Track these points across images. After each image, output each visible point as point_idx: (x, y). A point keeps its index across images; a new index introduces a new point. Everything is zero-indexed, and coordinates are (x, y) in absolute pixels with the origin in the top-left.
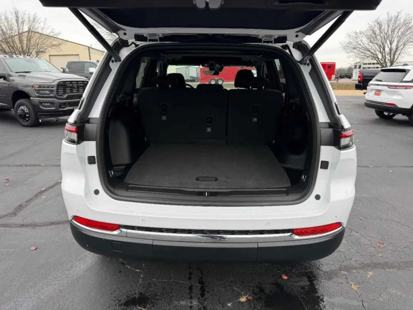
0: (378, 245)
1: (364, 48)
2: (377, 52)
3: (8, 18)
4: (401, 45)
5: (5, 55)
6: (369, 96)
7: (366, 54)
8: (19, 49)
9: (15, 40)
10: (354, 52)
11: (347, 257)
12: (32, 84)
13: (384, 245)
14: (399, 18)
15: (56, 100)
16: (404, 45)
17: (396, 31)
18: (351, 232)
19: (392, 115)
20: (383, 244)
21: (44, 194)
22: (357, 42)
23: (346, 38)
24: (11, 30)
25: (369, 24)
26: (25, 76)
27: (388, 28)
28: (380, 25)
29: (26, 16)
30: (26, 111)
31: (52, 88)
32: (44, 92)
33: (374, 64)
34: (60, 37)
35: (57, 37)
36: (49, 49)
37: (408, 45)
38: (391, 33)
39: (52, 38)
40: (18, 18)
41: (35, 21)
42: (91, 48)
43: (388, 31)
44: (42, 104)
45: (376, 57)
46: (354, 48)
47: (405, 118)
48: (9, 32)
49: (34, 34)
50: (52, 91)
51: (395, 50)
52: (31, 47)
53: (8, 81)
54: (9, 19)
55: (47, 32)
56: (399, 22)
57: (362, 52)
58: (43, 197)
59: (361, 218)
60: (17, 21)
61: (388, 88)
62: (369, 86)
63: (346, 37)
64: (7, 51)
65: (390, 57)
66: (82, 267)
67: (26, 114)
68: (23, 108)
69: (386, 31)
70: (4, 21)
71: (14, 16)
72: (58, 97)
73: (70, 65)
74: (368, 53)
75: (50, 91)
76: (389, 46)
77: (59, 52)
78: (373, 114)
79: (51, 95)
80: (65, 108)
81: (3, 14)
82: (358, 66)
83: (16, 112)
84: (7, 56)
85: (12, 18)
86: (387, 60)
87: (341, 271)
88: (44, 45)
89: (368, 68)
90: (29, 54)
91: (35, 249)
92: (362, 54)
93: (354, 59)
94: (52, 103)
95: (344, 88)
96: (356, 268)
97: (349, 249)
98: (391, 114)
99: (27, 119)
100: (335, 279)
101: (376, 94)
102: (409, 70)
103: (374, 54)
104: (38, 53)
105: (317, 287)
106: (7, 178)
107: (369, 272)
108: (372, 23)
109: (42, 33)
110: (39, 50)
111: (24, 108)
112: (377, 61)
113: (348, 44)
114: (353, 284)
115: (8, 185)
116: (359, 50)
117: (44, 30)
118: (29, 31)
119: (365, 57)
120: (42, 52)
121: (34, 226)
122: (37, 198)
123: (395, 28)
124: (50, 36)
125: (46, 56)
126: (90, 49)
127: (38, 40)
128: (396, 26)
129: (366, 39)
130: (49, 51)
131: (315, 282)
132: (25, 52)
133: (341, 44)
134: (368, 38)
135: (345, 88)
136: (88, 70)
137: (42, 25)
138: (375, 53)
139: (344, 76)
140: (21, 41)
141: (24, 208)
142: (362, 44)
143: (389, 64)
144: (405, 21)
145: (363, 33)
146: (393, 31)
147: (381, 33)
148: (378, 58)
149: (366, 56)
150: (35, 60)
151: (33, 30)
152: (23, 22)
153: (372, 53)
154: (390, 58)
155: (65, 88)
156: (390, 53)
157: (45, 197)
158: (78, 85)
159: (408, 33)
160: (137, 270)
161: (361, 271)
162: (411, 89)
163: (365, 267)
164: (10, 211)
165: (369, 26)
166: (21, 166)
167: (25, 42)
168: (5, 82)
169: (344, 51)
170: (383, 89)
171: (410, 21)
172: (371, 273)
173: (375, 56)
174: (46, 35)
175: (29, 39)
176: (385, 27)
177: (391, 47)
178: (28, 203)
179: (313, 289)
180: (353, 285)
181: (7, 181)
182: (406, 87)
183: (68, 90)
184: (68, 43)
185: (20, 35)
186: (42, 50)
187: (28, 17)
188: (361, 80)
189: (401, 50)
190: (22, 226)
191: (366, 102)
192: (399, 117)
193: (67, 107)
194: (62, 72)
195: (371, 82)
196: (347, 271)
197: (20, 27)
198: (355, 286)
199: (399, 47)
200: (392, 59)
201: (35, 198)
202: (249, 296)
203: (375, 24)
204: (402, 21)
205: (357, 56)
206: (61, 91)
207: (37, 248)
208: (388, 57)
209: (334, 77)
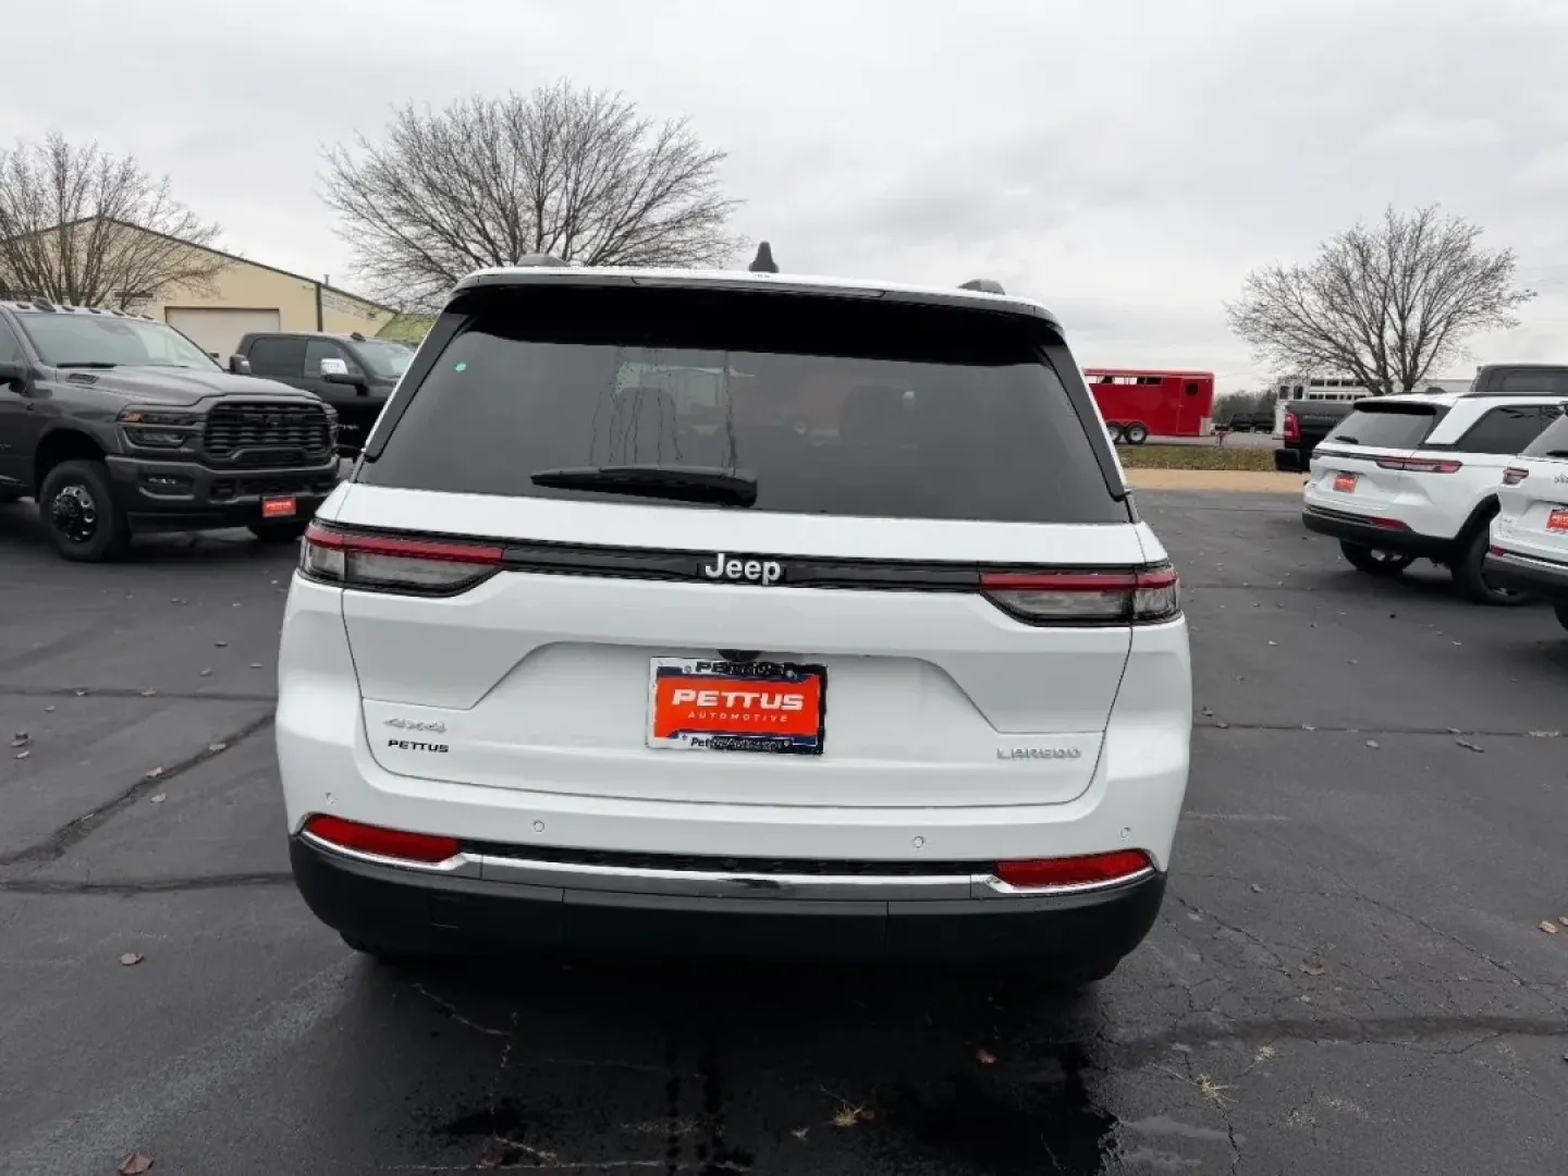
0: (1304, 968)
1: (1309, 327)
2: (1357, 345)
3: (26, 169)
4: (1438, 323)
5: (24, 304)
6: (1320, 493)
7: (1317, 347)
8: (55, 280)
9: (43, 247)
10: (1278, 342)
11: (1198, 1003)
12: (117, 410)
13: (1322, 970)
14: (1427, 229)
15: (200, 466)
16: (1449, 323)
17: (1419, 275)
18: (1219, 929)
19: (1399, 560)
20: (1319, 967)
21: (161, 787)
22: (1286, 307)
23: (1247, 292)
24: (34, 210)
25: (1324, 246)
26: (92, 379)
27: (1392, 261)
28: (1363, 252)
29: (96, 164)
30: (86, 503)
31: (192, 423)
32: (157, 437)
33: (1346, 383)
34: (216, 244)
35: (204, 244)
36: (173, 285)
37: (1462, 325)
38: (1400, 278)
39: (185, 248)
40: (65, 171)
41: (128, 183)
42: (326, 287)
43: (1391, 272)
44: (147, 481)
45: (1354, 359)
46: (1275, 327)
47: (1442, 571)
48: (23, 219)
49: (119, 231)
50: (186, 436)
51: (1417, 338)
52: (102, 276)
53: (27, 394)
54: (31, 173)
55: (166, 223)
56: (1427, 243)
57: (1304, 343)
58: (157, 799)
59: (1257, 888)
60: (60, 182)
61: (1378, 468)
62: (1316, 458)
63: (1248, 289)
64: (9, 285)
65: (1403, 361)
66: (303, 1017)
67: (82, 513)
68: (74, 493)
69: (1384, 274)
70: (8, 180)
71: (50, 164)
72: (209, 457)
73: (251, 345)
74: (1326, 345)
75: (180, 434)
76: (1398, 323)
77: (207, 296)
78: (1330, 556)
79: (184, 450)
80: (230, 496)
81: (10, 155)
82: (1291, 391)
83: (46, 506)
84: (30, 304)
85: (41, 170)
86: (1390, 372)
87: (1174, 1042)
88: (152, 272)
89: (1328, 397)
90: (93, 302)
91: (137, 962)
92: (1303, 350)
93: (1277, 365)
94: (185, 480)
95: (1245, 464)
96: (1222, 1036)
97: (1207, 980)
98: (1396, 558)
99: (85, 533)
100: (1149, 1066)
101: (1337, 487)
102: (1445, 410)
103: (1344, 350)
104: (126, 298)
105: (1089, 1088)
106: (22, 733)
107: (1262, 1046)
108: (1335, 244)
109: (151, 228)
110: (133, 288)
111: (78, 493)
112: (1358, 375)
113: (1255, 310)
114: (1208, 1081)
115: (28, 756)
116: (1293, 333)
117: (156, 219)
118: (100, 218)
119: (1316, 359)
120: (143, 294)
121: (130, 889)
122: (133, 802)
123: (1416, 264)
124: (175, 240)
125: (155, 308)
126: (324, 292)
127: (130, 253)
128: (1418, 256)
129: (1315, 297)
130: (169, 292)
131: (1084, 1073)
132: (79, 294)
133: (1230, 310)
134: (1324, 295)
135: (1247, 463)
136: (319, 368)
137: (151, 198)
138: (1349, 347)
139: (1247, 422)
140: (67, 255)
141: (88, 831)
142: (1301, 313)
143: (1398, 386)
144: (1447, 241)
145: (1305, 276)
146: (1409, 272)
147: (1367, 278)
148: (1360, 365)
149: (1317, 355)
150: (129, 325)
151: (117, 218)
152: (81, 187)
153: (1338, 346)
154: (1400, 367)
155: (239, 426)
156: (1402, 349)
157: (163, 797)
158: (283, 418)
159: (1457, 283)
160: (491, 1032)
161: (1238, 1044)
162: (1454, 472)
163: (1250, 1032)
164: (40, 839)
165: (1324, 252)
166: (71, 693)
167: (83, 257)
168: (16, 396)
169: (1240, 337)
170: (1364, 471)
171: (1463, 244)
172: (1267, 1051)
173: (1348, 356)
174: (164, 236)
175: (98, 248)
176: (1380, 259)
177: (1404, 329)
178: (101, 817)
179: (1076, 1093)
180: (1206, 1085)
181: (23, 741)
182: (1438, 467)
183: (247, 434)
184: (242, 265)
185: (64, 228)
186: (144, 289)
187: (101, 169)
188: (1293, 437)
189: (1440, 339)
190: (85, 888)
191: (1309, 512)
192: (1421, 567)
193: (240, 495)
194: (224, 371)
195: (1322, 446)
196: (1192, 1044)
197: (70, 203)
198: (1211, 1085)
199: (1431, 330)
200: (1408, 370)
201: (128, 800)
202: (863, 1110)
203: (1345, 248)
204: (1437, 241)
205: (1287, 353)
206: (220, 438)
207: (142, 959)
208: (1392, 360)
209: (1208, 425)
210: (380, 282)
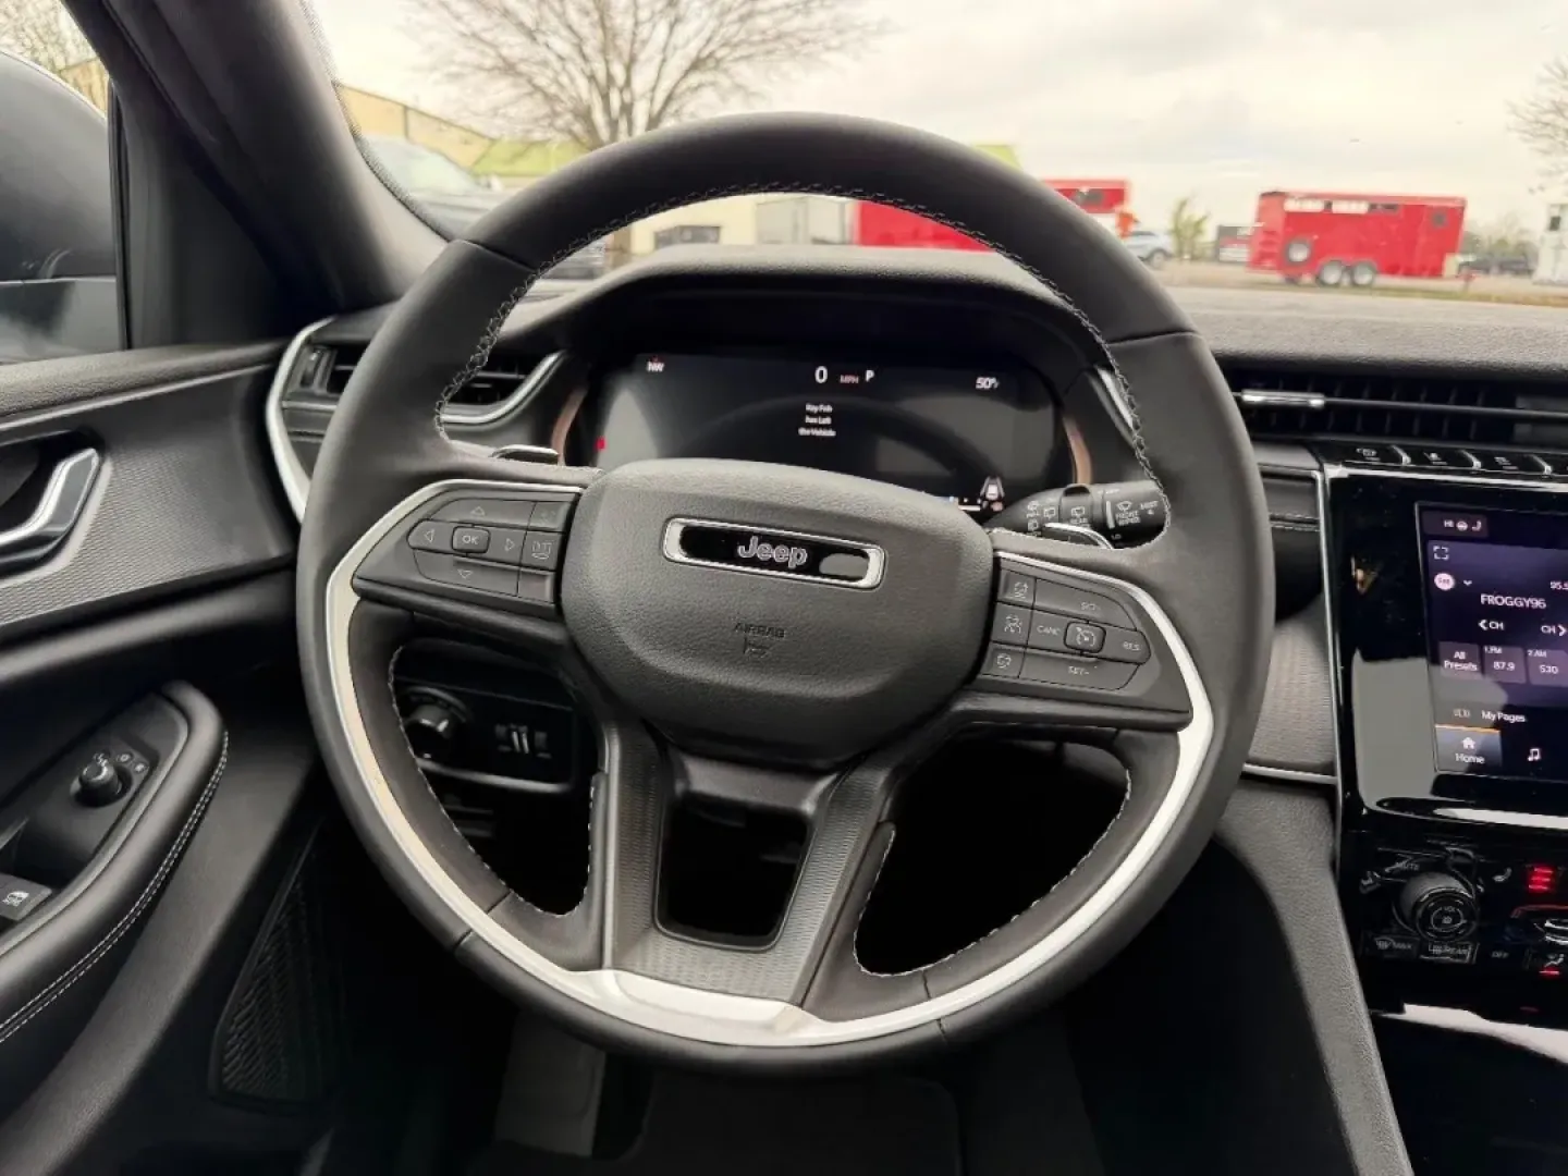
209: (1452, 263)
210: (453, 90)
